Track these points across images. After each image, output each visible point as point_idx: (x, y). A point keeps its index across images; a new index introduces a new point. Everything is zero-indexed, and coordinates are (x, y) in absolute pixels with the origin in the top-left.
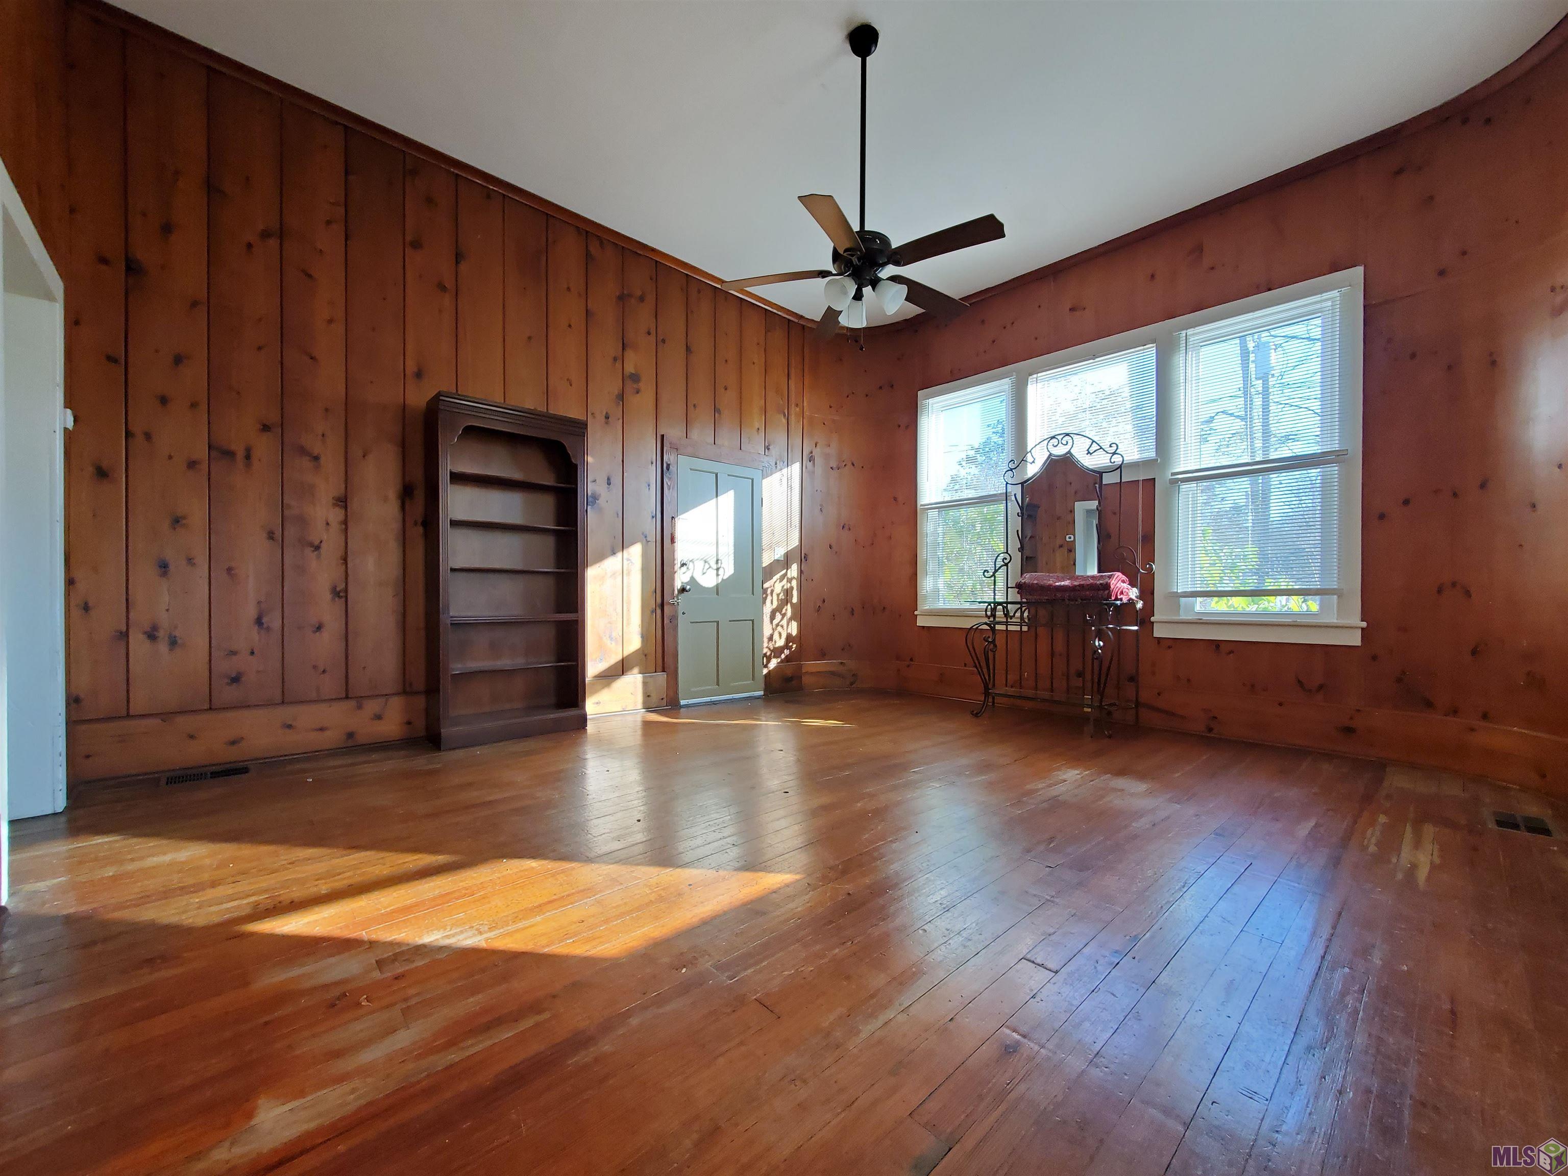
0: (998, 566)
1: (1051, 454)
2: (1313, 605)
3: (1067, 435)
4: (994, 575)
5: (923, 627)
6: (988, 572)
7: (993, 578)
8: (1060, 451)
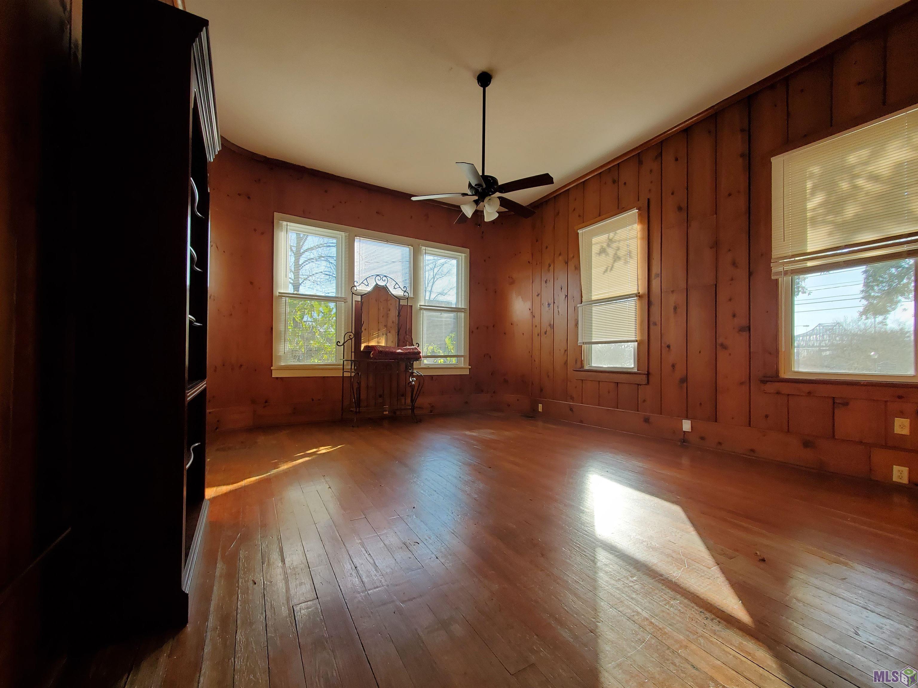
0: (346, 340)
1: (377, 284)
2: (454, 361)
3: (385, 276)
4: (343, 344)
5: (277, 378)
6: (340, 343)
7: (343, 346)
8: (381, 283)
